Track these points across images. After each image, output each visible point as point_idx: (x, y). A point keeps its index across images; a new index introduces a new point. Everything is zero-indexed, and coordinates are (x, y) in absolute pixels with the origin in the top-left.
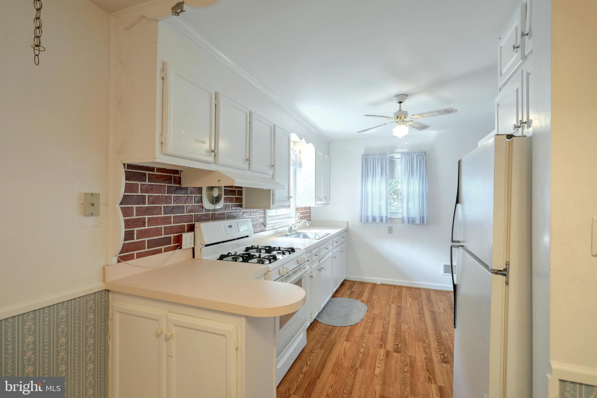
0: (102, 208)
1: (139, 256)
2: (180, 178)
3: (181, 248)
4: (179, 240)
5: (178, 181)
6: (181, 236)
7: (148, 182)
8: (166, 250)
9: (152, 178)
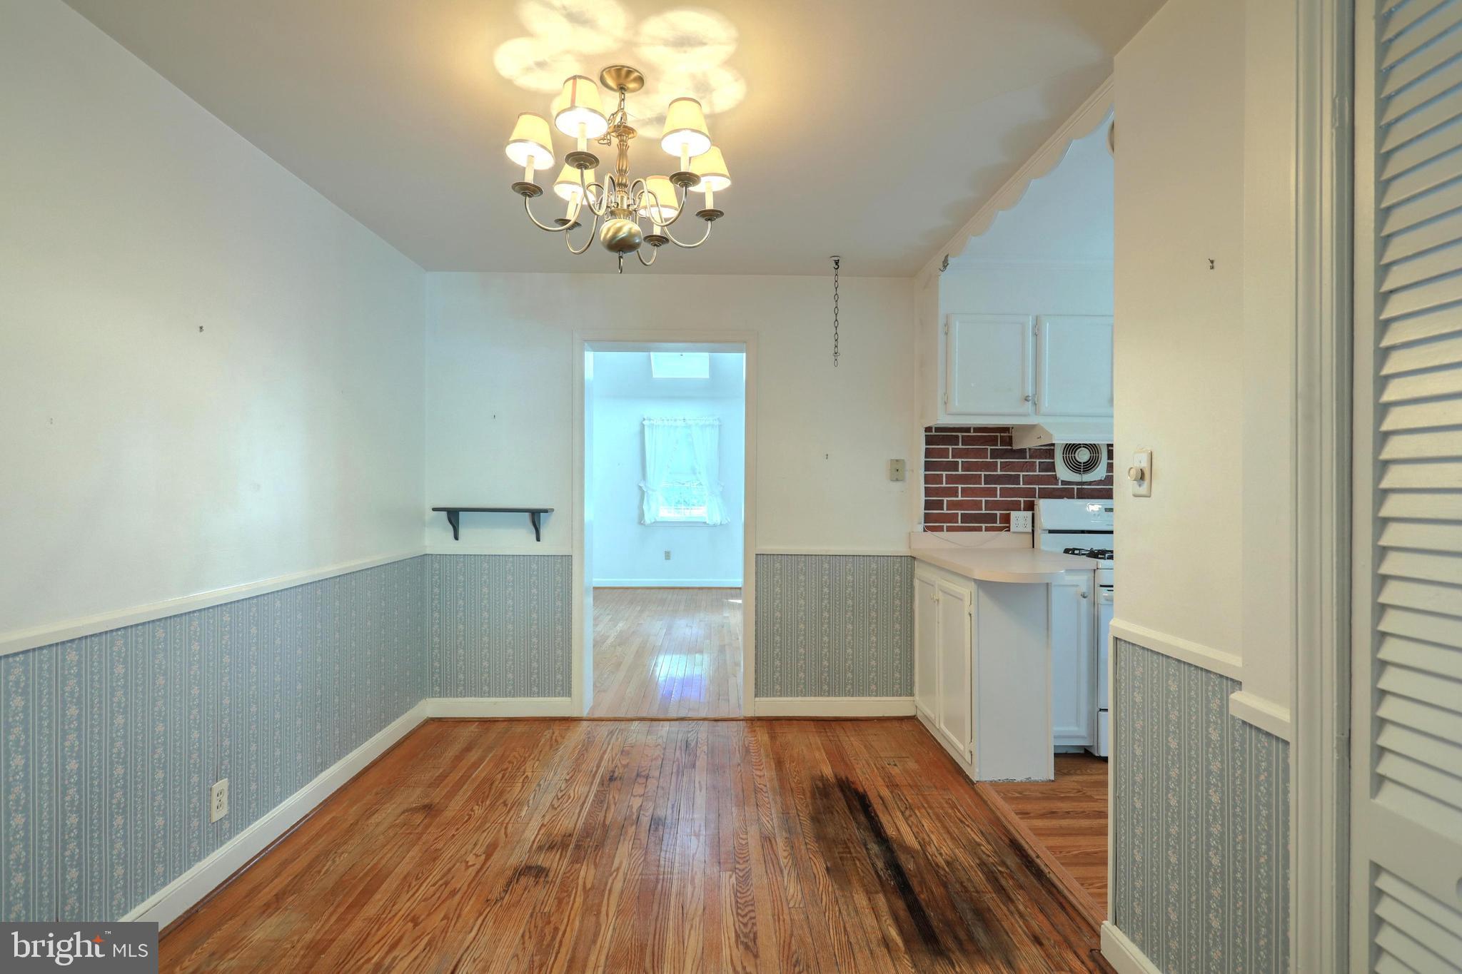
0: (908, 474)
1: (949, 529)
2: (1011, 438)
3: (1009, 530)
4: (1006, 519)
5: (1009, 441)
6: (1009, 515)
7: (962, 445)
8: (987, 529)
9: (966, 441)
